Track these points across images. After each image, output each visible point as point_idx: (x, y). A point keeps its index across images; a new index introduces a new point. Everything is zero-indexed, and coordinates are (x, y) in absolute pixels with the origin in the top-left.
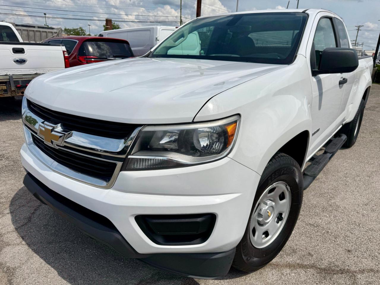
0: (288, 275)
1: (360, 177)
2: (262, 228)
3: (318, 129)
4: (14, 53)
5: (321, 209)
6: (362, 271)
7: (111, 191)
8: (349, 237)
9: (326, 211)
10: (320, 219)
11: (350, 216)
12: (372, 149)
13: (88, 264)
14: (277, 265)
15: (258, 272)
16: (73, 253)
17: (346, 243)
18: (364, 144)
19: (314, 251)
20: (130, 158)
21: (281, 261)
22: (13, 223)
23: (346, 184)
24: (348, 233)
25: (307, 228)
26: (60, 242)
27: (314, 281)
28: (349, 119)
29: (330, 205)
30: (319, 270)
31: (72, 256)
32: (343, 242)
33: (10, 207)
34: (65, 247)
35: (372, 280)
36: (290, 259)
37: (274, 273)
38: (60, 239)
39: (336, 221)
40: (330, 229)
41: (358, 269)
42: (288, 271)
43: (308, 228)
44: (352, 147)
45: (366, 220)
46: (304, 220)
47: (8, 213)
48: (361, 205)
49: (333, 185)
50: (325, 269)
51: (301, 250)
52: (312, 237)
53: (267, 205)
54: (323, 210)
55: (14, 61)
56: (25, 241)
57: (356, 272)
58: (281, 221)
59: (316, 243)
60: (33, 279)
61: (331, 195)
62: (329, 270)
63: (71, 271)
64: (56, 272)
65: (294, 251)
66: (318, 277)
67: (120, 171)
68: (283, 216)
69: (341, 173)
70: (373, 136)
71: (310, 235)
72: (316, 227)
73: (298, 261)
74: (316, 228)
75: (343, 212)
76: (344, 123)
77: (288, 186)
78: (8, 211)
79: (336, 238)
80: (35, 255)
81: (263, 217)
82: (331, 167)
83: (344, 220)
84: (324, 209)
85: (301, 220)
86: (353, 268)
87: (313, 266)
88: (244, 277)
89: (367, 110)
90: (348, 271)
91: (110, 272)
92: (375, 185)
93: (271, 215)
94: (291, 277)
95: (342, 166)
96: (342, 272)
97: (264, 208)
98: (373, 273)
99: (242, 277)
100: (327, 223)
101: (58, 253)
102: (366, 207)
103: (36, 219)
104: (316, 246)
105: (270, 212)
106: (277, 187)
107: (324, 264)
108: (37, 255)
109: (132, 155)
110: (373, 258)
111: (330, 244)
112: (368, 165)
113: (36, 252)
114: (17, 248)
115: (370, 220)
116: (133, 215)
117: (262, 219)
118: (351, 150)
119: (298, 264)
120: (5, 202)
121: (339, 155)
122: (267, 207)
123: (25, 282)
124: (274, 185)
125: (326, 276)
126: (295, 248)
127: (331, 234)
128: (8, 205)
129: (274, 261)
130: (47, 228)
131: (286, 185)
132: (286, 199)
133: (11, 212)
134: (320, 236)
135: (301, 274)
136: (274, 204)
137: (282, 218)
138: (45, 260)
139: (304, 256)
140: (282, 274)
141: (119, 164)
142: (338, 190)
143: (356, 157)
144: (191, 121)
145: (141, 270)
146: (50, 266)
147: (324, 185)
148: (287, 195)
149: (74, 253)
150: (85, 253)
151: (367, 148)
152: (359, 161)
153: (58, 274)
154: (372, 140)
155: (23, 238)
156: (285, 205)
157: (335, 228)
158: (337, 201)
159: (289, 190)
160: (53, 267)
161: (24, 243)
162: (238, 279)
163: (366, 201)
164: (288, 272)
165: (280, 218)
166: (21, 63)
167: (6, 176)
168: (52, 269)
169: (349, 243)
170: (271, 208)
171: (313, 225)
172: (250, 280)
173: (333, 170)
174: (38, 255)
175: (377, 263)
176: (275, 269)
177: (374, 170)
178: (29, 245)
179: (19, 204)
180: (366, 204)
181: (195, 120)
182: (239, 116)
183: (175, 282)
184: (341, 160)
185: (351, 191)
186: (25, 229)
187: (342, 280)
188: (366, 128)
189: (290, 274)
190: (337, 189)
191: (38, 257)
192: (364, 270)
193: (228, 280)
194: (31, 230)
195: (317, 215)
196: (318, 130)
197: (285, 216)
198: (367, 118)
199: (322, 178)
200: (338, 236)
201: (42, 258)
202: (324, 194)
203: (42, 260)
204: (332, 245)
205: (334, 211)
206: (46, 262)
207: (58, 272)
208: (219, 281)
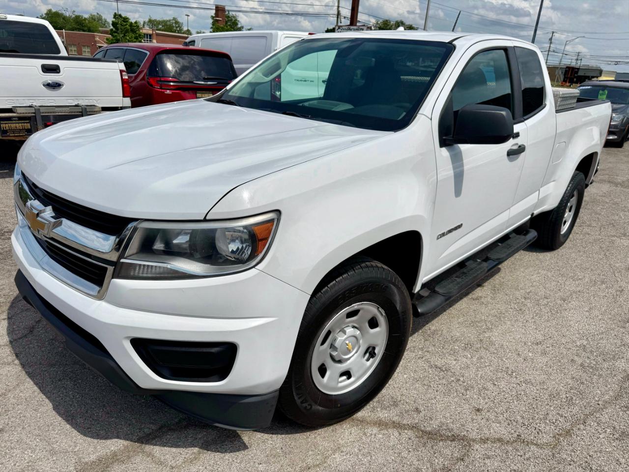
0: (373, 436)
1: (549, 300)
2: (339, 365)
4: (44, 72)
5: (463, 345)
6: (484, 441)
7: (103, 304)
8: (488, 390)
9: (470, 348)
10: (455, 360)
11: (504, 359)
12: (591, 255)
13: (96, 399)
14: (362, 421)
15: (331, 428)
16: (80, 381)
17: (479, 398)
18: (582, 246)
19: (426, 406)
20: (123, 263)
21: (369, 416)
22: (8, 334)
23: (521, 310)
24: (489, 385)
25: (429, 372)
26: (66, 364)
27: (406, 448)
28: (551, 204)
29: (481, 340)
30: (421, 433)
31: (78, 385)
32: (475, 396)
33: (9, 309)
34: (72, 372)
35: (493, 454)
36: (383, 415)
37: (353, 431)
38: (67, 361)
39: (478, 364)
40: (463, 376)
41: (479, 437)
42: (375, 430)
43: (431, 372)
44: (559, 250)
45: (526, 367)
46: (429, 360)
47: (4, 319)
48: (530, 344)
49: (499, 309)
50: (430, 433)
51: (407, 403)
52: (432, 385)
53: (345, 334)
54: (466, 347)
55: (44, 85)
56: (19, 360)
57: (474, 440)
58: (373, 358)
59: (434, 395)
60: (19, 412)
61: (489, 324)
62: (435, 434)
63: (71, 405)
64: (51, 404)
65: (395, 404)
66: (415, 443)
67: (113, 278)
68: (376, 351)
69: (521, 291)
70: (603, 233)
71: (430, 382)
72: (444, 371)
73: (396, 419)
74: (443, 373)
75: (495, 352)
76: (536, 212)
77: (380, 309)
78: (5, 316)
79: (466, 390)
80: (28, 380)
81: (338, 350)
82: (509, 281)
83: (492, 364)
84: (468, 346)
85: (425, 359)
86: (473, 435)
87: (413, 427)
88: (308, 433)
89: (617, 186)
90: (464, 438)
91: (123, 411)
92: (567, 314)
93: (353, 349)
94: (375, 439)
95: (528, 279)
96: (453, 438)
97: (339, 338)
98: (498, 445)
99: (305, 434)
100: (463, 366)
101: (60, 380)
102: (535, 347)
103: (42, 330)
104: (432, 399)
105: (350, 344)
106: (362, 309)
107: (435, 424)
108: (30, 380)
109: (125, 258)
110: (510, 423)
111: (454, 398)
112: (572, 280)
113: (31, 375)
114: (7, 368)
115: (532, 367)
116: (127, 338)
117: (337, 353)
118: (555, 255)
119: (394, 422)
120: (3, 303)
121: (532, 261)
122: (346, 336)
123: (8, 415)
124: (355, 306)
125: (427, 442)
126: (399, 399)
127: (462, 383)
128: (7, 308)
129: (360, 415)
130: (53, 345)
131: (378, 308)
132: (380, 327)
133: (9, 318)
134: (445, 384)
135: (392, 437)
136: (358, 332)
137: (375, 354)
138: (40, 388)
139: (408, 411)
140: (365, 434)
141: (110, 269)
142: (504, 318)
143: (558, 267)
144: (202, 218)
145: (166, 412)
146: (44, 397)
147: (486, 307)
148: (382, 321)
149: (82, 382)
150: (96, 382)
151: (584, 252)
152: (560, 274)
153: (53, 407)
154: (599, 240)
155: (17, 356)
156: (379, 336)
157: (473, 375)
158: (495, 335)
159: (384, 314)
160: (48, 398)
161: (17, 362)
162: (297, 436)
163: (541, 338)
164: (374, 432)
165: (370, 352)
166: (54, 88)
167: (12, 263)
168: (47, 400)
169: (484, 399)
170: (354, 339)
171: (440, 368)
172: (315, 437)
173: (510, 286)
174: (33, 380)
175: (513, 431)
176: (357, 425)
177: (578, 289)
178: (23, 365)
179: (22, 306)
180: (538, 343)
181: (208, 218)
182: (278, 213)
183: (208, 431)
184: (531, 269)
185: (524, 320)
186: (23, 343)
187: (449, 450)
188: (598, 218)
189: (375, 435)
190: (503, 316)
191: (32, 383)
192: (487, 439)
193: (283, 436)
194: (31, 345)
195: (454, 353)
196: (460, 226)
197: (380, 351)
198: (608, 201)
199: (487, 297)
200: (472, 387)
201: (36, 384)
202: (479, 322)
203: (36, 388)
204: (456, 400)
205: (482, 349)
206: (40, 390)
207: (53, 405)
208: (271, 435)
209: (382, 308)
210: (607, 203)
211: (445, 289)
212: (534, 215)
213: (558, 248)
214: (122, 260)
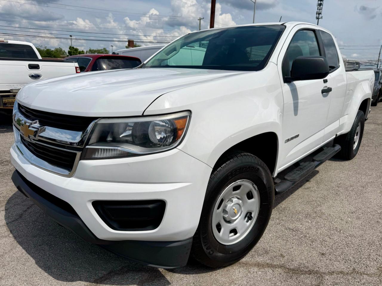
0: (255, 273)
1: (353, 188)
2: (229, 225)
3: (297, 134)
5: (304, 215)
6: (331, 273)
7: (73, 180)
8: (326, 241)
9: (309, 217)
10: (301, 224)
11: (333, 223)
12: (373, 162)
13: (64, 256)
14: (246, 264)
15: (226, 269)
16: (53, 246)
17: (321, 247)
18: (366, 157)
19: (287, 253)
21: (251, 261)
22: (6, 219)
23: (337, 193)
24: (327, 238)
25: (285, 232)
26: (44, 235)
27: (279, 280)
28: (346, 129)
29: (315, 212)
30: (287, 270)
31: (52, 248)
32: (319, 246)
33: (6, 205)
34: (48, 240)
35: (339, 281)
36: (260, 259)
37: (241, 270)
38: (44, 234)
39: (317, 226)
40: (308, 234)
41: (327, 271)
42: (256, 269)
43: (286, 232)
44: (353, 160)
45: (349, 227)
46: (284, 225)
47: (3, 210)
48: (348, 213)
49: (323, 194)
50: (293, 270)
51: (274, 251)
52: (289, 240)
53: (232, 202)
54: (306, 216)
55: (30, 76)
56: (13, 234)
57: (324, 273)
58: (250, 220)
59: (291, 246)
60: (12, 266)
61: (318, 203)
62: (297, 270)
63: (48, 261)
64: (34, 261)
65: (267, 252)
66: (284, 276)
67: (80, 160)
68: (253, 215)
69: (335, 183)
70: (378, 150)
71: (287, 238)
72: (295, 231)
73: (268, 261)
74: (295, 232)
75: (326, 218)
76: (339, 134)
77: (254, 185)
78: (3, 208)
79: (312, 242)
80: (19, 246)
81: (229, 213)
82: (325, 178)
83: (326, 226)
84: (308, 216)
85: (282, 225)
86: (323, 270)
87: (281, 267)
88: (211, 273)
89: (379, 125)
90: (317, 272)
91: (83, 263)
92: (367, 195)
93: (238, 213)
94: (257, 275)
95: (337, 176)
96: (310, 272)
97: (229, 205)
98: (342, 275)
99: (209, 273)
100: (307, 228)
101: (40, 245)
102: (352, 215)
103: (27, 216)
104: (290, 248)
105: (236, 209)
106: (243, 184)
107: (295, 264)
108: (20, 246)
110: (346, 261)
111: (305, 247)
112: (365, 176)
113: (20, 243)
114: (4, 239)
115: (353, 227)
116: (90, 201)
117: (228, 215)
118: (351, 162)
119: (268, 264)
120: (2, 201)
121: (337, 166)
122: (233, 204)
123: (4, 268)
124: (238, 182)
125: (293, 275)
126: (269, 249)
127: (308, 238)
128: (5, 204)
129: (244, 260)
130: (35, 224)
131: (253, 184)
132: (254, 198)
133: (6, 210)
134: (297, 239)
135: (268, 273)
136: (241, 201)
137: (252, 217)
138: (26, 251)
139: (275, 257)
140: (249, 272)
141: (79, 154)
142: (327, 198)
143: (355, 169)
145: (113, 262)
146: (30, 256)
147: (314, 193)
148: (255, 193)
149: (55, 246)
150: (64, 246)
151: (369, 160)
152: (357, 173)
153: (36, 262)
154: (376, 153)
155: (11, 232)
156: (254, 205)
157: (315, 233)
158: (324, 208)
159: (257, 189)
160: (32, 257)
161: (11, 235)
162: (203, 275)
163: (354, 210)
164: (255, 270)
165: (249, 216)
166: (36, 78)
167: (8, 178)
168: (32, 258)
169: (325, 247)
170: (238, 205)
171: (292, 230)
172: (216, 275)
173: (327, 180)
174: (22, 246)
175: (349, 266)
176: (243, 267)
177: (371, 181)
178: (15, 237)
179: (14, 202)
180: (353, 212)
181: (145, 114)
182: (189, 112)
183: (142, 274)
184: (338, 171)
185: (340, 199)
186: (15, 224)
187: (309, 280)
188: (372, 142)
189: (256, 273)
190: (326, 197)
191: (21, 248)
192: (333, 272)
193: (194, 275)
194: (20, 225)
195: (299, 220)
196: (297, 136)
197: (255, 215)
198: (376, 133)
199: (314, 187)
200: (316, 240)
201: (24, 248)
202: (312, 202)
203: (24, 251)
204: (306, 248)
205: (317, 217)
206: (27, 252)
207: (35, 261)
208: (185, 275)
209: (256, 185)
210: (376, 134)
211: (291, 177)
212: (338, 135)
213: (352, 159)
214: (87, 147)
